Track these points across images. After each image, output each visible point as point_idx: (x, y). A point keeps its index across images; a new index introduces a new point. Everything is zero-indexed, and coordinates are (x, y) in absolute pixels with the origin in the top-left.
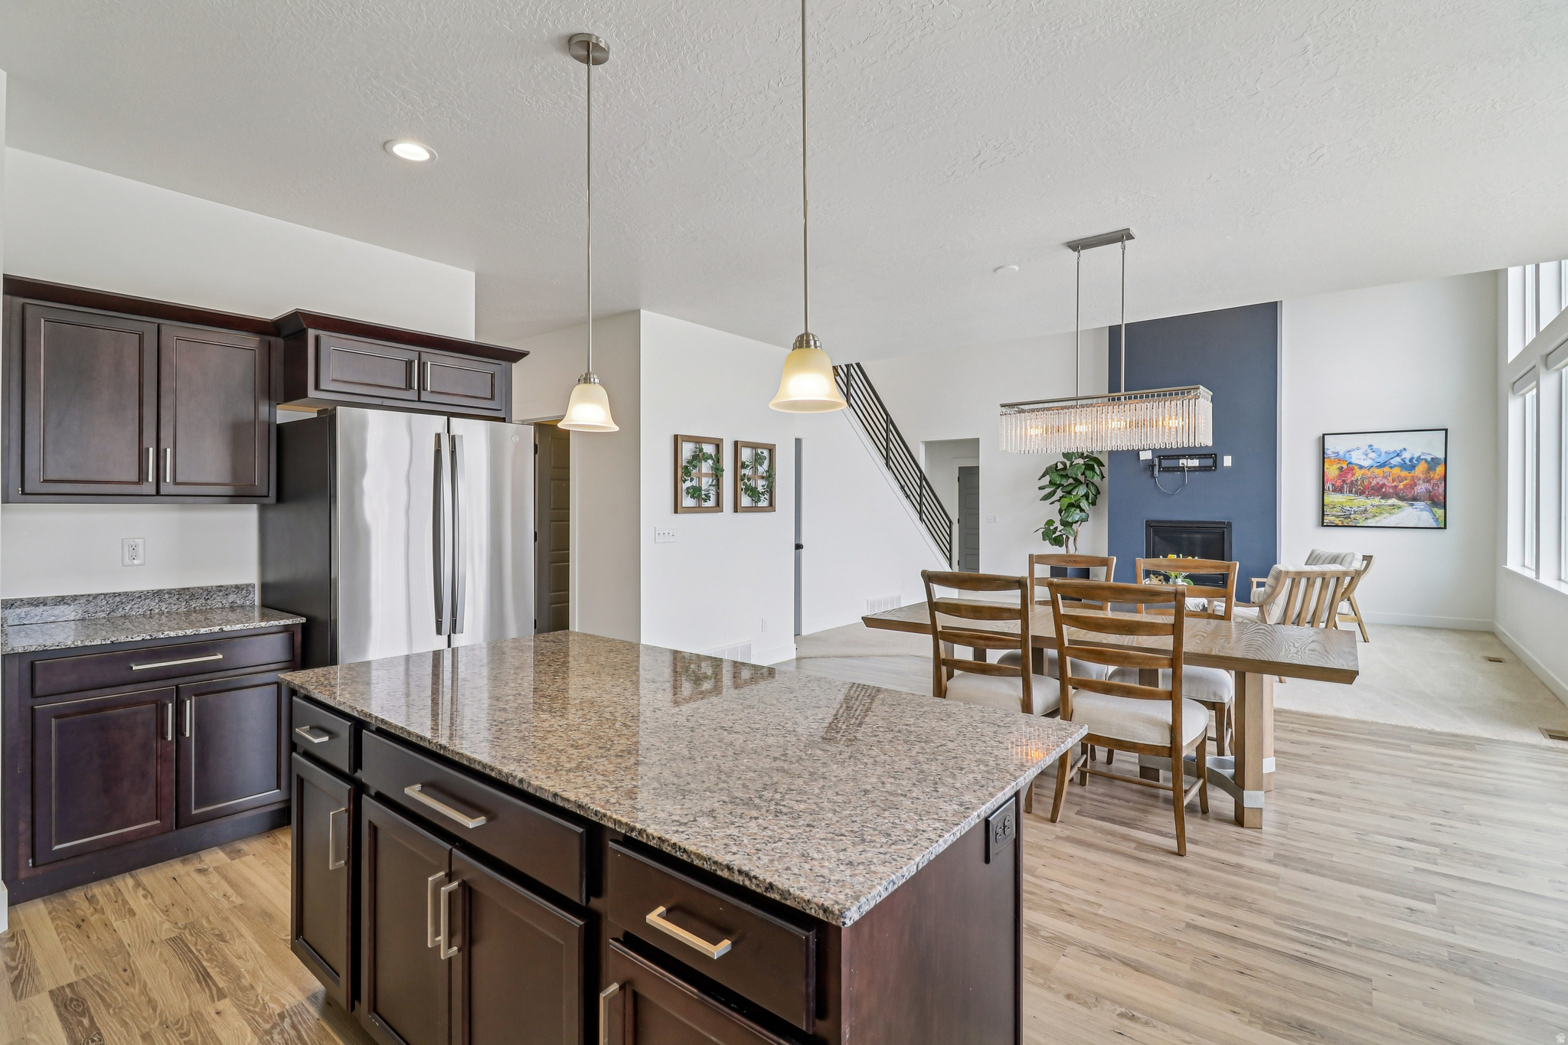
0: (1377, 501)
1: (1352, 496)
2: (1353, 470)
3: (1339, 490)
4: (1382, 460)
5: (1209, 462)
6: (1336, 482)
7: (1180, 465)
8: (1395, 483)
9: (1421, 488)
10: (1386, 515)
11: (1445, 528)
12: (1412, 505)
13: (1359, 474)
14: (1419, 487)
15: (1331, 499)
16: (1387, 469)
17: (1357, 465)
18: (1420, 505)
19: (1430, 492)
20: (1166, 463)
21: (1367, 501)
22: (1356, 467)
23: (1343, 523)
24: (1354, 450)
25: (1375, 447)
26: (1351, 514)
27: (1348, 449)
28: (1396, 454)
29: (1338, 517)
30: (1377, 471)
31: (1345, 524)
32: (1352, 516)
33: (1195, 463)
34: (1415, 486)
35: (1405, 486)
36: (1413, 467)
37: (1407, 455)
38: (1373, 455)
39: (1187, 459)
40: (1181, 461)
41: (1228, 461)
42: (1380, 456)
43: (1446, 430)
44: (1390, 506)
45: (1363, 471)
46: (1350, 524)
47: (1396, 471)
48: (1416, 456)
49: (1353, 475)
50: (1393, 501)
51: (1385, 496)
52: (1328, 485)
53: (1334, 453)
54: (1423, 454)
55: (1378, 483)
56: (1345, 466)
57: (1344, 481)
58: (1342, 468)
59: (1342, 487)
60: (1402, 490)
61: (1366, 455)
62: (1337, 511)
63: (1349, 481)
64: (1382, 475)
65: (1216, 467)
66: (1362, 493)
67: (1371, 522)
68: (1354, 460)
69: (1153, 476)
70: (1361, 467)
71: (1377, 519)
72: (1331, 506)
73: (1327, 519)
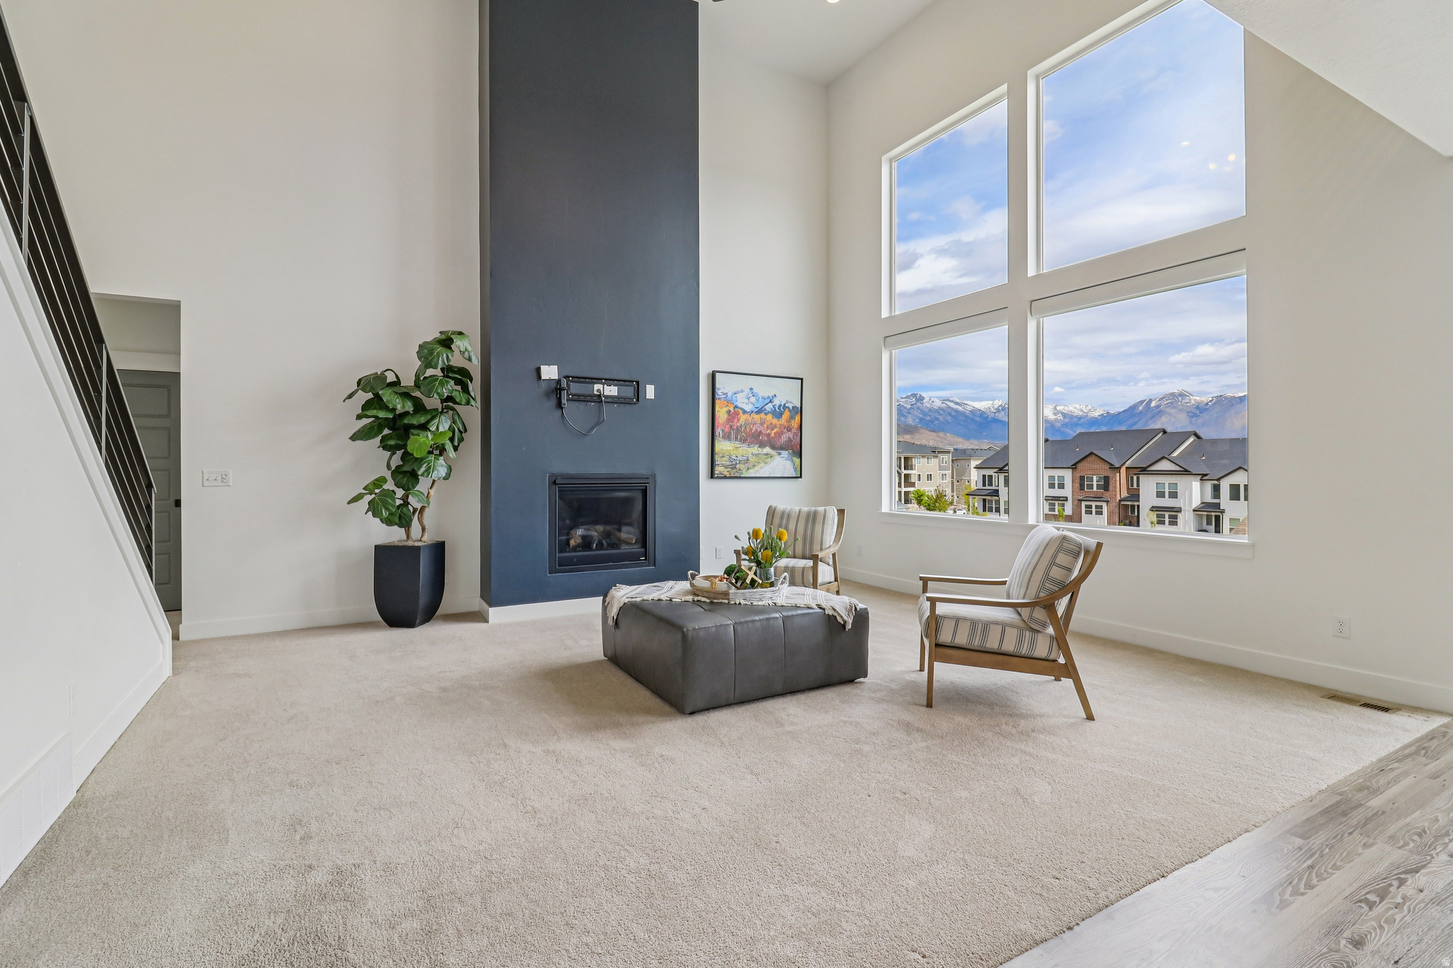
0: (755, 449)
1: (737, 444)
2: (738, 414)
3: (727, 437)
4: (760, 405)
5: (629, 392)
6: (725, 427)
7: (595, 393)
8: (769, 431)
9: (784, 438)
10: (762, 464)
11: (801, 477)
12: (780, 454)
13: (743, 418)
14: (784, 436)
15: (721, 447)
16: (762, 415)
17: (741, 409)
18: (785, 453)
19: (792, 441)
20: (576, 388)
21: (749, 449)
22: (741, 412)
23: (730, 474)
24: (739, 392)
25: (755, 391)
26: (736, 464)
27: (735, 390)
28: (768, 401)
29: (726, 467)
30: (757, 417)
31: (732, 475)
32: (737, 466)
33: (612, 391)
34: (782, 434)
35: (775, 434)
36: (779, 415)
37: (776, 402)
38: (753, 399)
39: (603, 384)
40: (597, 387)
41: (650, 392)
42: (758, 400)
43: (802, 379)
44: (765, 455)
45: (746, 416)
46: (736, 475)
47: (769, 417)
48: (783, 404)
49: (739, 420)
50: (767, 450)
51: (762, 445)
52: (718, 431)
53: (724, 394)
54: (787, 402)
55: (756, 430)
56: (732, 409)
57: (731, 427)
58: (730, 411)
59: (730, 433)
60: (773, 438)
61: (748, 398)
62: (725, 461)
63: (735, 427)
64: (759, 422)
65: (638, 400)
66: (744, 441)
67: (752, 473)
68: (740, 405)
69: (559, 405)
70: (745, 412)
71: (756, 469)
72: (721, 455)
73: (718, 470)
